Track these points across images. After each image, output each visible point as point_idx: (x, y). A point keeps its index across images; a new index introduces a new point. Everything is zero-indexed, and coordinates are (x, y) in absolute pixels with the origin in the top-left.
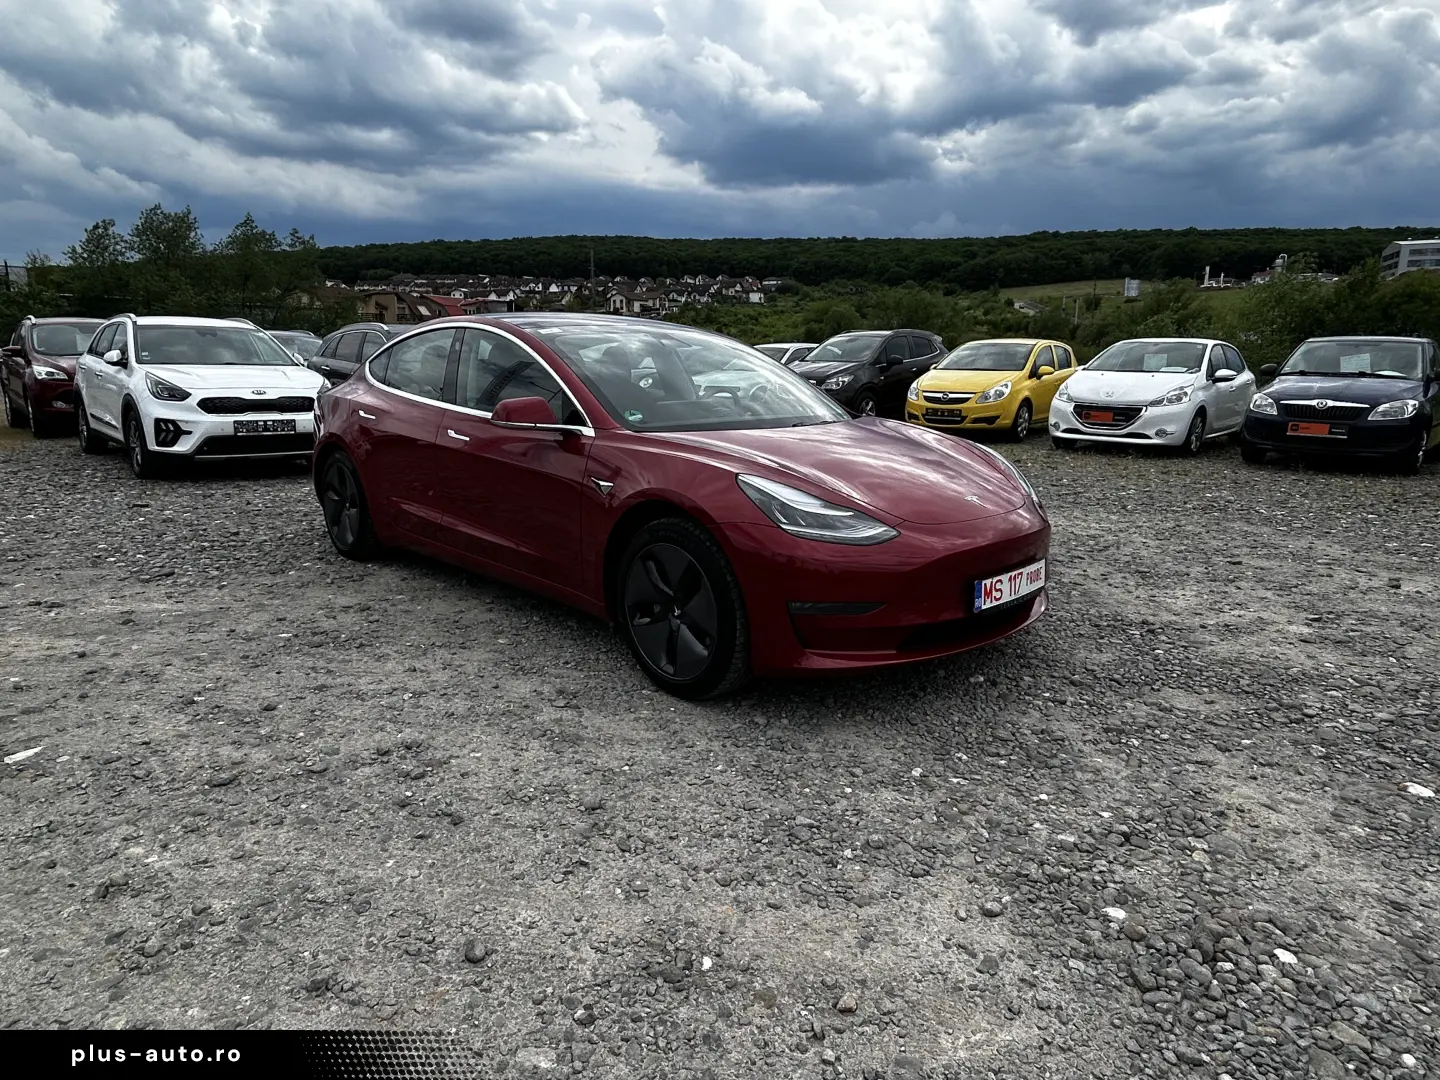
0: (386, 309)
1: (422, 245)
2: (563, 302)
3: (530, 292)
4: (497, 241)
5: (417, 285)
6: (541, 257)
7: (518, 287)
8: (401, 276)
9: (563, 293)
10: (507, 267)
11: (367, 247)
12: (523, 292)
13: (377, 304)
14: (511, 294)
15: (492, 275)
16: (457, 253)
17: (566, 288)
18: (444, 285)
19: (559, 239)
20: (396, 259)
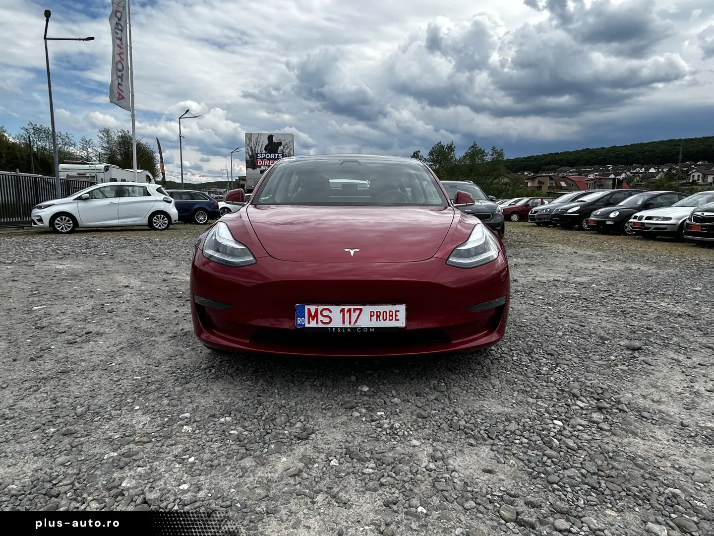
0: (543, 183)
1: (577, 152)
2: (657, 178)
3: (636, 173)
4: (621, 147)
5: (570, 172)
6: (647, 153)
7: (629, 170)
8: (563, 168)
9: (658, 173)
10: (624, 160)
11: (548, 155)
12: (631, 173)
13: (539, 181)
14: (624, 175)
15: (614, 165)
16: (596, 154)
17: (660, 170)
18: (585, 172)
19: (661, 142)
20: (561, 160)
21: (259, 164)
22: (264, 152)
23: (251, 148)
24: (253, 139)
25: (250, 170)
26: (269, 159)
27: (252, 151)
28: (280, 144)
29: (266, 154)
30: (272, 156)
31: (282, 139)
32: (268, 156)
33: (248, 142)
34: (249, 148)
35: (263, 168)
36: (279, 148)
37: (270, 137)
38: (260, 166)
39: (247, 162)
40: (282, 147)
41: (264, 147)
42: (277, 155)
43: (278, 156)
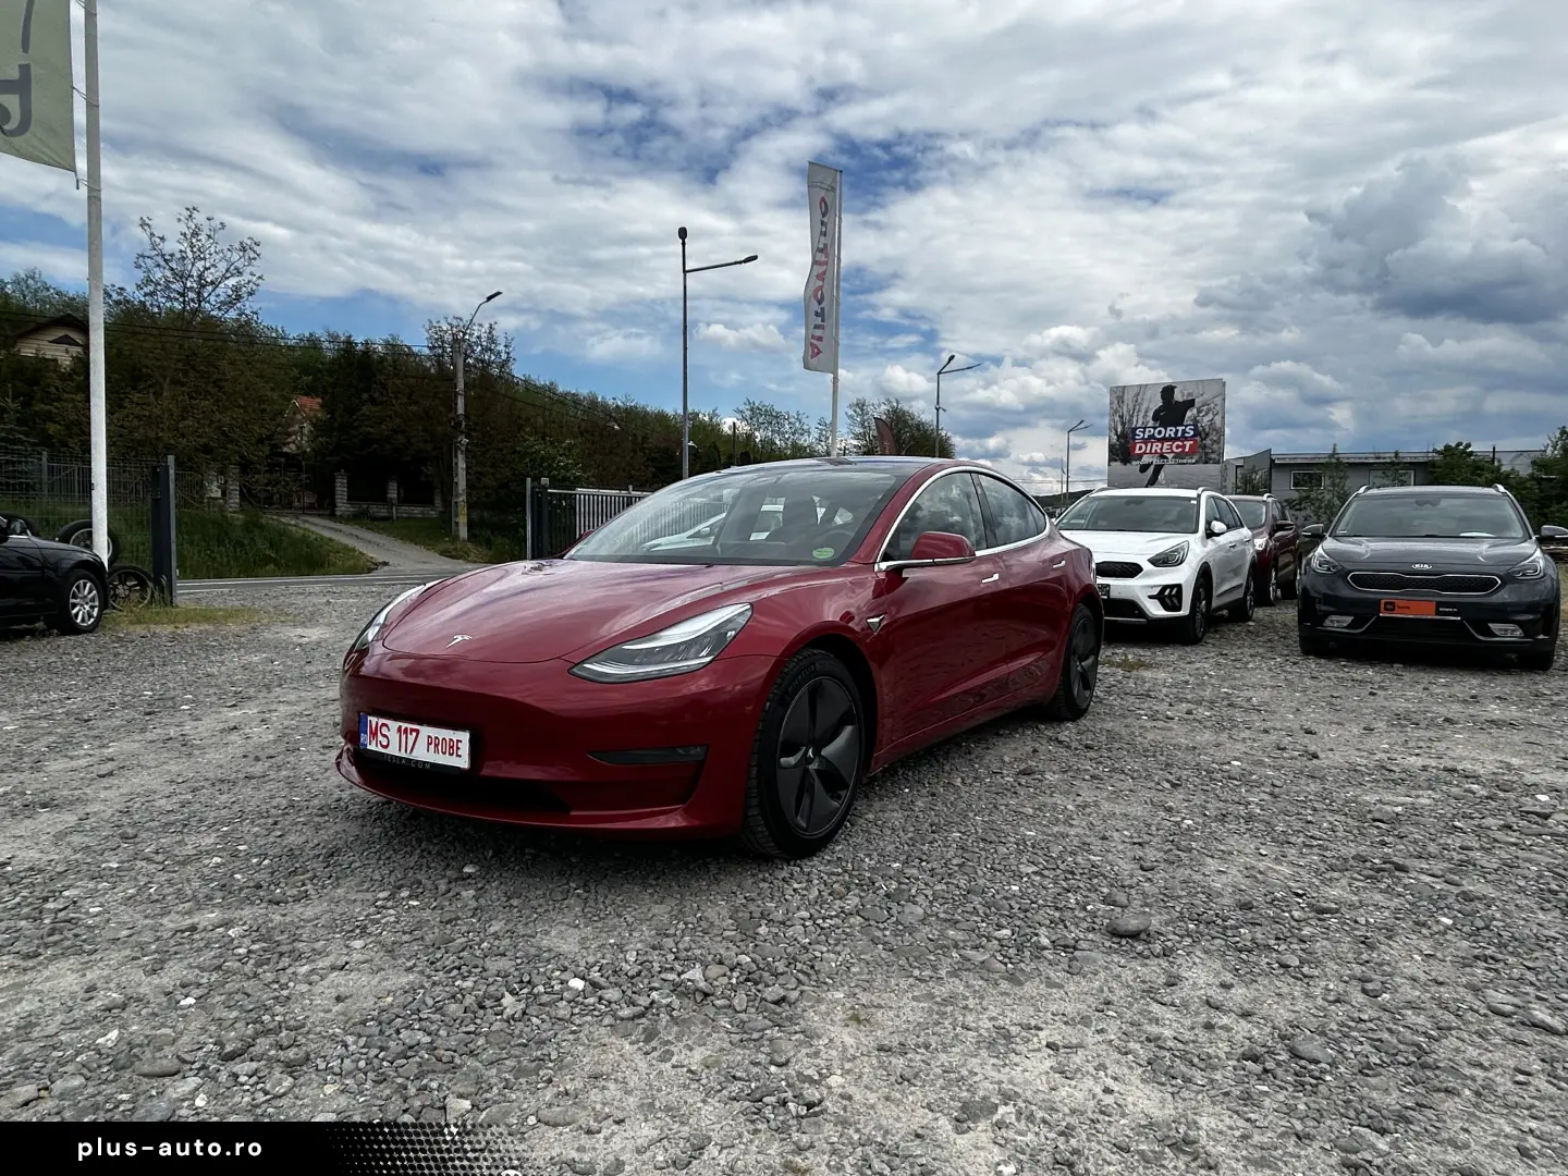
21: (1137, 451)
22: (1151, 423)
23: (1121, 417)
24: (1128, 397)
25: (1117, 465)
26: (1164, 439)
27: (1123, 424)
28: (1190, 404)
29: (1155, 428)
30: (1170, 431)
31: (1194, 391)
32: (1160, 433)
33: (1115, 406)
34: (1117, 418)
35: (1146, 459)
36: (1189, 414)
37: (1168, 391)
38: (1140, 457)
39: (1112, 448)
40: (1195, 411)
41: (1151, 414)
42: (1180, 428)
43: (1184, 432)
